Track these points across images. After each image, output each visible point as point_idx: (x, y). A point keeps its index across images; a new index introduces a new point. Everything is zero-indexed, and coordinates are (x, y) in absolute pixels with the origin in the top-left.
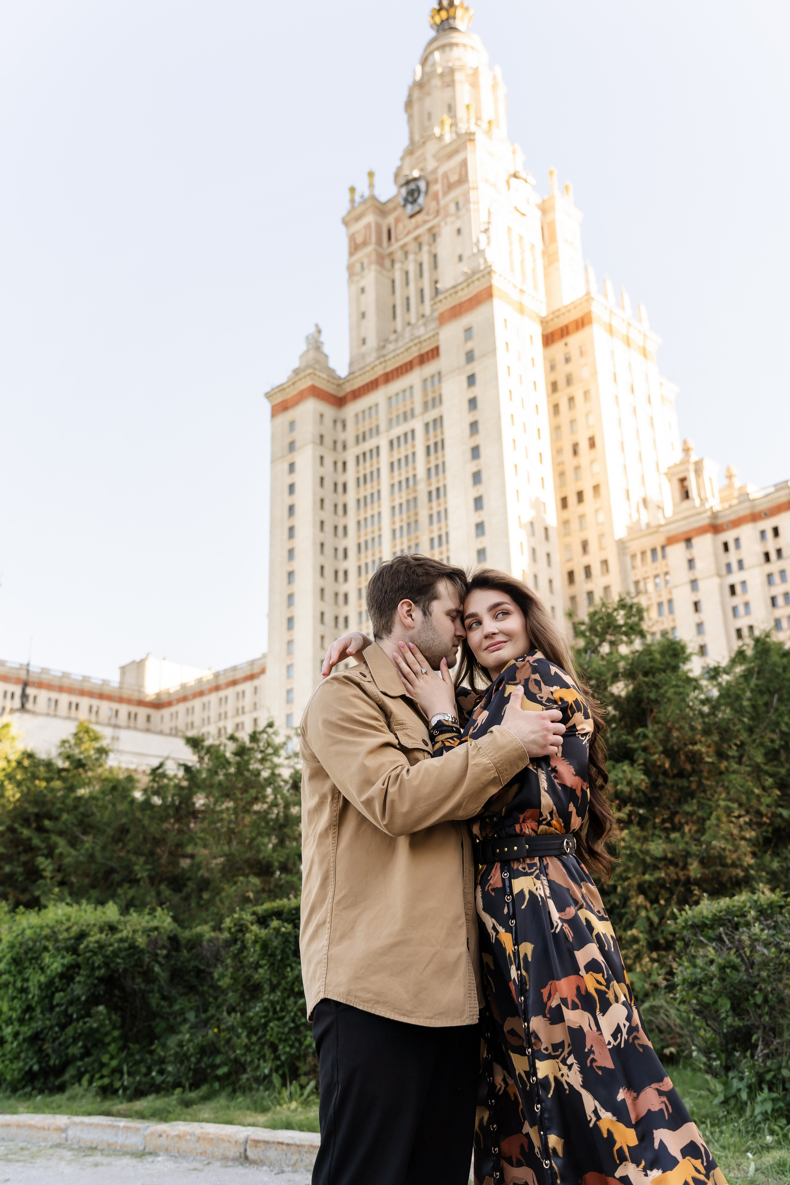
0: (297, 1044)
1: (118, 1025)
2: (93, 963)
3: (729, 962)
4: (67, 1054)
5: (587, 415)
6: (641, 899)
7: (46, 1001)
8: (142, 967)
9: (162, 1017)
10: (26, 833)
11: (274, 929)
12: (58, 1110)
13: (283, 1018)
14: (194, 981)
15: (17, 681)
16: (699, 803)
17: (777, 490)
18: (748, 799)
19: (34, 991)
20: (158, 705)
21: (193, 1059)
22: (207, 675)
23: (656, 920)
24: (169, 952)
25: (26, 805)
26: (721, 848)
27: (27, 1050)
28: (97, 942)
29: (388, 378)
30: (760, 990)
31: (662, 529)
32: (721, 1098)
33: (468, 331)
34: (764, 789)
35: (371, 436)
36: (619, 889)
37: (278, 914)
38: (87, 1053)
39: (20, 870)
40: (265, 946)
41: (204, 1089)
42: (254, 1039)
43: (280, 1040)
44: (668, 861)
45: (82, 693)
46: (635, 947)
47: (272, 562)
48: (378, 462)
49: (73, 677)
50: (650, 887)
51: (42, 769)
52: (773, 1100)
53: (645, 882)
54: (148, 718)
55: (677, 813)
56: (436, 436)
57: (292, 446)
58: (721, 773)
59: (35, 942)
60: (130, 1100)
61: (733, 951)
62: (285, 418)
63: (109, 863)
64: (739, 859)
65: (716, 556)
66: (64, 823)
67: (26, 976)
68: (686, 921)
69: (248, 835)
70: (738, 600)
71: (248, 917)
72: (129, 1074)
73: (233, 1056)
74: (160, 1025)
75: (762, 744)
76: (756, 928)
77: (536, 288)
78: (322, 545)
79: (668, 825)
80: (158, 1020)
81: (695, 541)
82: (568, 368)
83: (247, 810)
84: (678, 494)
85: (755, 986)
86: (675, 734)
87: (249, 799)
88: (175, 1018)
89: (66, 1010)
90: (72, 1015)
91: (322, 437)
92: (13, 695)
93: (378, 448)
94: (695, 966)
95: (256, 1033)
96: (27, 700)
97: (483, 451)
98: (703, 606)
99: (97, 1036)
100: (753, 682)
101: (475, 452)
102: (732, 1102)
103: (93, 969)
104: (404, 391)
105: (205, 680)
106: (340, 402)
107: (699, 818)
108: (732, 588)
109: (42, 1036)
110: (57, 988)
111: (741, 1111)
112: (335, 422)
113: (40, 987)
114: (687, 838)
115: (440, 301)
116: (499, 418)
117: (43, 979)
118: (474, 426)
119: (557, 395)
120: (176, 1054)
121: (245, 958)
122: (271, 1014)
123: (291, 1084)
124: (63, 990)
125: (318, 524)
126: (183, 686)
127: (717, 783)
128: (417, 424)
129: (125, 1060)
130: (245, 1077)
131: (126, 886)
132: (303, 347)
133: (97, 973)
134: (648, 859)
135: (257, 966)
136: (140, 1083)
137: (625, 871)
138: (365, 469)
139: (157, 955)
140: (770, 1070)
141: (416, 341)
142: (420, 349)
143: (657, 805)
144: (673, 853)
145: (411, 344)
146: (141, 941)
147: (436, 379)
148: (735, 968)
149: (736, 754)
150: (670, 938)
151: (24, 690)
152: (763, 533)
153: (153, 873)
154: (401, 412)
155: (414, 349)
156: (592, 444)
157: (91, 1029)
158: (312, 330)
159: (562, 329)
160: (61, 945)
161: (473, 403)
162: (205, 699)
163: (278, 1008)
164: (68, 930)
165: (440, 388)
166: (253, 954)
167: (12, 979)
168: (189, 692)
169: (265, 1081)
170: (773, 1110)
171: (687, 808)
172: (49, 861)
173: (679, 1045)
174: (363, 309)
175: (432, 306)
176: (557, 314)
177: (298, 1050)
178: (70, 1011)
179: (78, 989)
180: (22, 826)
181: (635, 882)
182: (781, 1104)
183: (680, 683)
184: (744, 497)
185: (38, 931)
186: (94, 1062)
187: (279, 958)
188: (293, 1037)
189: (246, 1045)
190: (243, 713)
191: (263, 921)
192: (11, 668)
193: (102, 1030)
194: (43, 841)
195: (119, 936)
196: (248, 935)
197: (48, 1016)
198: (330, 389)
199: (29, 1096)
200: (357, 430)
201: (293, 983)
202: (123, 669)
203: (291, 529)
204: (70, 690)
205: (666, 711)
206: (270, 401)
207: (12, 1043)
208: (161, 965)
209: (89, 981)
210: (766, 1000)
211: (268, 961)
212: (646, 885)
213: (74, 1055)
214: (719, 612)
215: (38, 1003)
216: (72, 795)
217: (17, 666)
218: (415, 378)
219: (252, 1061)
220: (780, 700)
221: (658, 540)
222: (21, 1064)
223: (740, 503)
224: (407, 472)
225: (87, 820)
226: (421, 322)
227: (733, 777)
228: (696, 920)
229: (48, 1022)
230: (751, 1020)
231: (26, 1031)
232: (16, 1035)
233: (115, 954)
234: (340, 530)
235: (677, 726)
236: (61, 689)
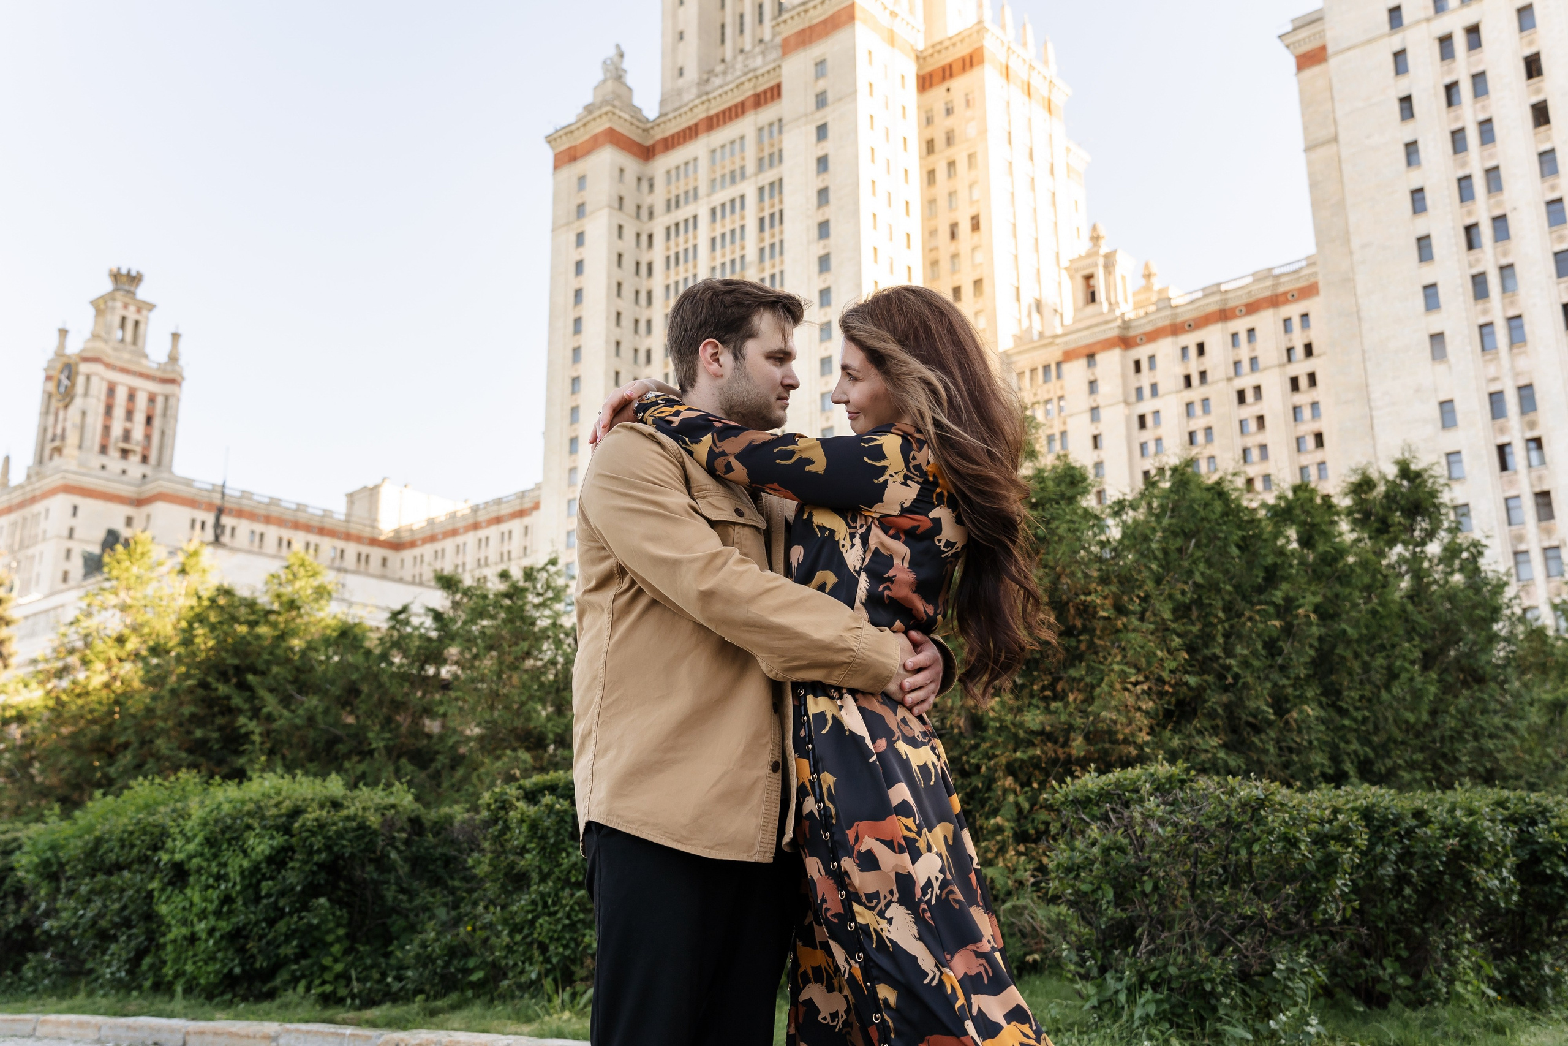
0: (572, 945)
1: (345, 922)
2: (311, 846)
3: (1115, 843)
4: (278, 955)
5: (971, 187)
6: (1009, 781)
7: (250, 891)
8: (374, 852)
9: (398, 913)
10: (222, 689)
11: (546, 805)
12: (267, 1016)
13: (556, 912)
14: (441, 872)
15: (209, 506)
16: (1088, 666)
17: (1205, 296)
18: (1149, 663)
19: (234, 875)
20: (397, 545)
21: (440, 962)
22: (463, 509)
23: (1026, 806)
24: (410, 835)
25: (223, 654)
26: (1111, 720)
27: (226, 949)
28: (317, 820)
29: (712, 123)
30: (1150, 875)
31: (1058, 341)
32: (1094, 1001)
33: (821, 64)
34: (1170, 652)
35: (687, 202)
36: (983, 769)
37: (552, 788)
38: (302, 954)
39: (215, 735)
40: (534, 826)
41: (454, 997)
42: (518, 938)
43: (551, 938)
44: (1046, 736)
45: (296, 526)
46: (999, 838)
47: (550, 364)
48: (695, 237)
49: (283, 504)
50: (1021, 767)
51: (243, 610)
52: (1158, 1002)
53: (1016, 760)
54: (384, 561)
55: (1061, 678)
56: (772, 206)
57: (581, 210)
58: (1118, 631)
59: (234, 819)
60: (359, 1009)
61: (1120, 831)
62: (572, 171)
63: (332, 729)
64: (1133, 735)
65: (1124, 376)
66: (275, 677)
67: (223, 860)
68: (1066, 795)
69: (516, 699)
70: (1148, 435)
71: (512, 791)
72: (358, 980)
73: (490, 959)
74: (397, 924)
75: (1170, 597)
76: (1151, 803)
77: (911, 11)
78: (618, 344)
79: (1048, 693)
80: (394, 917)
81: (1099, 357)
82: (950, 122)
83: (514, 667)
84: (1081, 296)
85: (1143, 871)
86: (1065, 580)
87: (519, 654)
88: (417, 915)
89: (276, 902)
90: (283, 908)
91: (621, 199)
92: (203, 524)
93: (695, 217)
94: (1073, 849)
95: (520, 931)
96: (223, 532)
97: (833, 228)
98: (1104, 442)
99: (316, 934)
100: (1166, 521)
101: (824, 229)
102: (1106, 1007)
103: (311, 853)
104: (732, 142)
105: (459, 514)
106: (646, 153)
107: (1087, 685)
108: (1142, 419)
109: (244, 933)
110: (264, 875)
111: (1117, 1016)
112: (639, 179)
113: (242, 873)
114: (1071, 709)
115: (785, 21)
116: (857, 185)
117: (246, 864)
118: (823, 194)
119: (932, 158)
120: (418, 956)
121: (507, 841)
122: (540, 908)
123: (564, 990)
124: (272, 878)
125: (614, 316)
126: (431, 522)
127: (1113, 643)
128: (749, 189)
129: (352, 964)
130: (505, 983)
131: (355, 759)
132: (599, 76)
133: (316, 858)
134: (1021, 733)
135: (522, 851)
136: (370, 989)
137: (992, 747)
138: (677, 245)
139: (394, 838)
140: (1153, 969)
141: (751, 75)
142: (755, 87)
143: (1036, 669)
144: (1052, 726)
145: (744, 79)
146: (374, 820)
147: (776, 128)
148: (1121, 850)
149: (1138, 609)
150: (1042, 827)
151: (218, 519)
152: (1184, 350)
153: (391, 743)
154: (727, 171)
155: (747, 85)
156: (976, 225)
157: (310, 925)
158: (612, 52)
159: (943, 69)
160: (270, 823)
161: (823, 163)
162: (460, 540)
163: (550, 902)
164: (277, 805)
165: (781, 141)
166: (518, 836)
167: (204, 864)
168: (438, 530)
169: (533, 987)
170: (1156, 1014)
171: (1074, 673)
172: (254, 723)
173: (1044, 952)
174: (680, 28)
175: (773, 27)
176: (938, 47)
177: (574, 951)
178: (281, 903)
179: (292, 877)
180: (218, 680)
181: (1003, 760)
182: (1166, 1006)
183: (1075, 518)
184: (1164, 302)
185: (238, 805)
186: (312, 965)
187: (552, 841)
188: (567, 936)
189: (507, 946)
190: (509, 559)
191: (531, 796)
192: (201, 489)
193: (323, 927)
194: (246, 701)
195: (345, 812)
196: (512, 813)
197: (253, 908)
198: (634, 135)
199: (230, 1004)
200: (669, 192)
201: (569, 872)
202: (351, 497)
203: (578, 321)
204: (281, 522)
205: (1055, 551)
206: (553, 148)
207: (207, 941)
208: (399, 852)
209: (307, 868)
210: (1156, 888)
211: (538, 844)
212: (1017, 765)
213: (286, 956)
214: (1124, 449)
215: (239, 893)
216: (284, 645)
217: (209, 487)
218: (747, 126)
219: (515, 965)
220: (1198, 546)
221: (1053, 355)
222: (218, 966)
223: (1158, 310)
224: (733, 252)
225: (303, 677)
226: (758, 49)
227: (1132, 635)
228: (1078, 795)
229: (252, 916)
230: (1138, 910)
231: (224, 926)
232: (211, 932)
233: (340, 835)
234: (643, 326)
235: (1068, 571)
236: (268, 520)
